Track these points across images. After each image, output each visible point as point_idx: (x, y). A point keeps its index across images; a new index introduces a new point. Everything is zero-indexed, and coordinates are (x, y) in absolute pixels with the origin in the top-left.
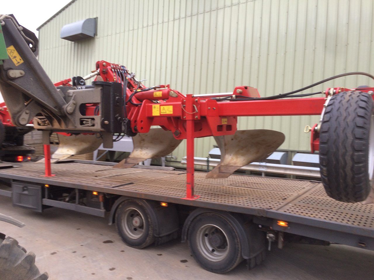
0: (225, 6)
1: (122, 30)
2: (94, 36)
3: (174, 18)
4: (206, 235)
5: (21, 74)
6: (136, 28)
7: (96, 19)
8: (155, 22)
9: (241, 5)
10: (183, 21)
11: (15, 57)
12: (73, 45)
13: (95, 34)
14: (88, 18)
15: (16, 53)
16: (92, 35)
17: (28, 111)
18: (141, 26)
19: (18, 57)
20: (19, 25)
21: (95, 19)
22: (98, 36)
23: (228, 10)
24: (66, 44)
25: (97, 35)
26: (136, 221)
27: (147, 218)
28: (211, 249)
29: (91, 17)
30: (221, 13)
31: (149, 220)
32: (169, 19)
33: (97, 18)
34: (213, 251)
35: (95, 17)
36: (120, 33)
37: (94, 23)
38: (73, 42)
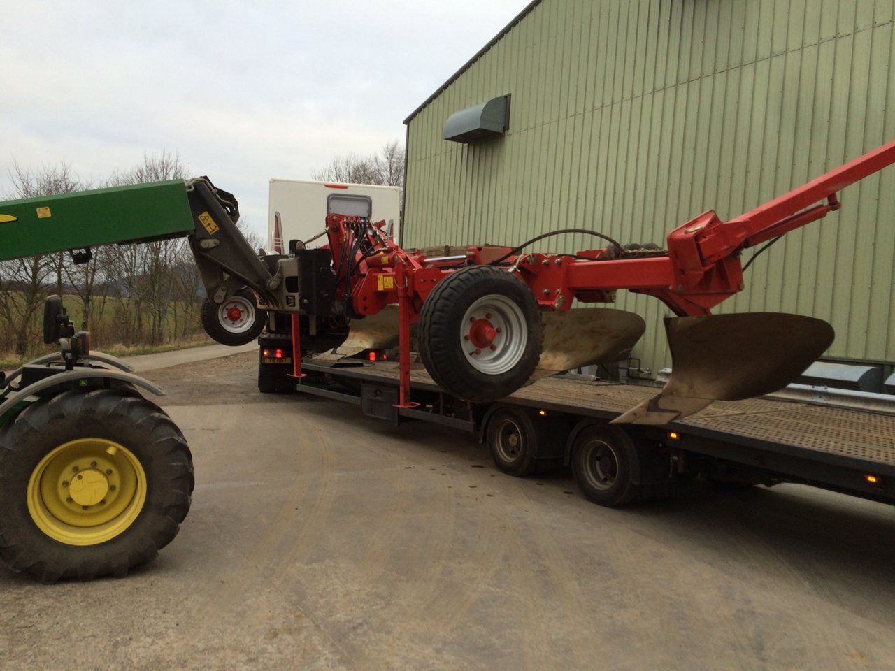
0: (757, 57)
1: (555, 117)
2: (504, 131)
3: (654, 88)
4: (598, 459)
5: (215, 244)
6: (580, 110)
7: (507, 99)
8: (617, 98)
9: (790, 55)
10: (670, 93)
11: (209, 224)
12: (466, 150)
13: (506, 127)
14: (493, 97)
15: (210, 220)
16: (499, 130)
17: (224, 288)
18: (589, 108)
19: (213, 224)
20: (214, 188)
21: (506, 97)
22: (510, 131)
23: (763, 66)
24: (455, 148)
25: (508, 129)
26: (513, 440)
27: (524, 434)
28: (602, 477)
29: (499, 95)
30: (748, 73)
31: (527, 436)
32: (643, 91)
33: (510, 95)
34: (606, 480)
35: (506, 93)
36: (550, 122)
37: (502, 106)
38: (466, 145)
